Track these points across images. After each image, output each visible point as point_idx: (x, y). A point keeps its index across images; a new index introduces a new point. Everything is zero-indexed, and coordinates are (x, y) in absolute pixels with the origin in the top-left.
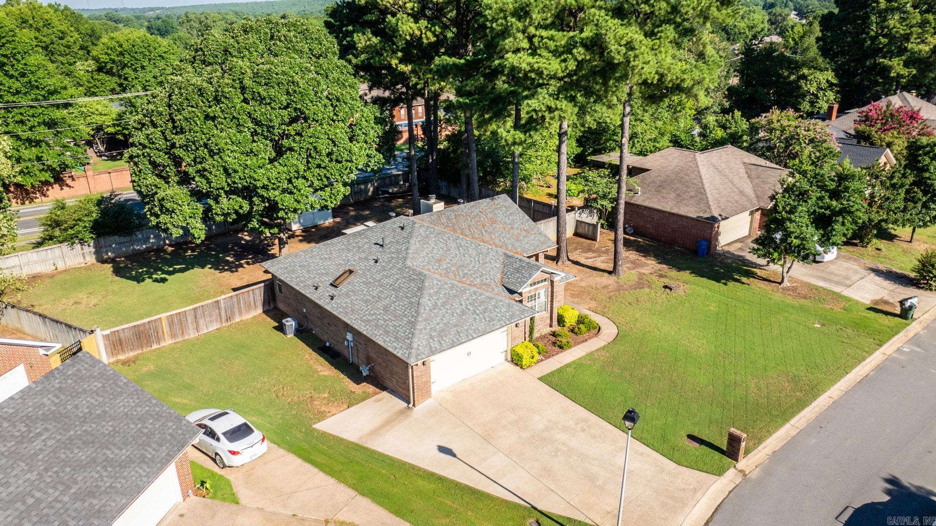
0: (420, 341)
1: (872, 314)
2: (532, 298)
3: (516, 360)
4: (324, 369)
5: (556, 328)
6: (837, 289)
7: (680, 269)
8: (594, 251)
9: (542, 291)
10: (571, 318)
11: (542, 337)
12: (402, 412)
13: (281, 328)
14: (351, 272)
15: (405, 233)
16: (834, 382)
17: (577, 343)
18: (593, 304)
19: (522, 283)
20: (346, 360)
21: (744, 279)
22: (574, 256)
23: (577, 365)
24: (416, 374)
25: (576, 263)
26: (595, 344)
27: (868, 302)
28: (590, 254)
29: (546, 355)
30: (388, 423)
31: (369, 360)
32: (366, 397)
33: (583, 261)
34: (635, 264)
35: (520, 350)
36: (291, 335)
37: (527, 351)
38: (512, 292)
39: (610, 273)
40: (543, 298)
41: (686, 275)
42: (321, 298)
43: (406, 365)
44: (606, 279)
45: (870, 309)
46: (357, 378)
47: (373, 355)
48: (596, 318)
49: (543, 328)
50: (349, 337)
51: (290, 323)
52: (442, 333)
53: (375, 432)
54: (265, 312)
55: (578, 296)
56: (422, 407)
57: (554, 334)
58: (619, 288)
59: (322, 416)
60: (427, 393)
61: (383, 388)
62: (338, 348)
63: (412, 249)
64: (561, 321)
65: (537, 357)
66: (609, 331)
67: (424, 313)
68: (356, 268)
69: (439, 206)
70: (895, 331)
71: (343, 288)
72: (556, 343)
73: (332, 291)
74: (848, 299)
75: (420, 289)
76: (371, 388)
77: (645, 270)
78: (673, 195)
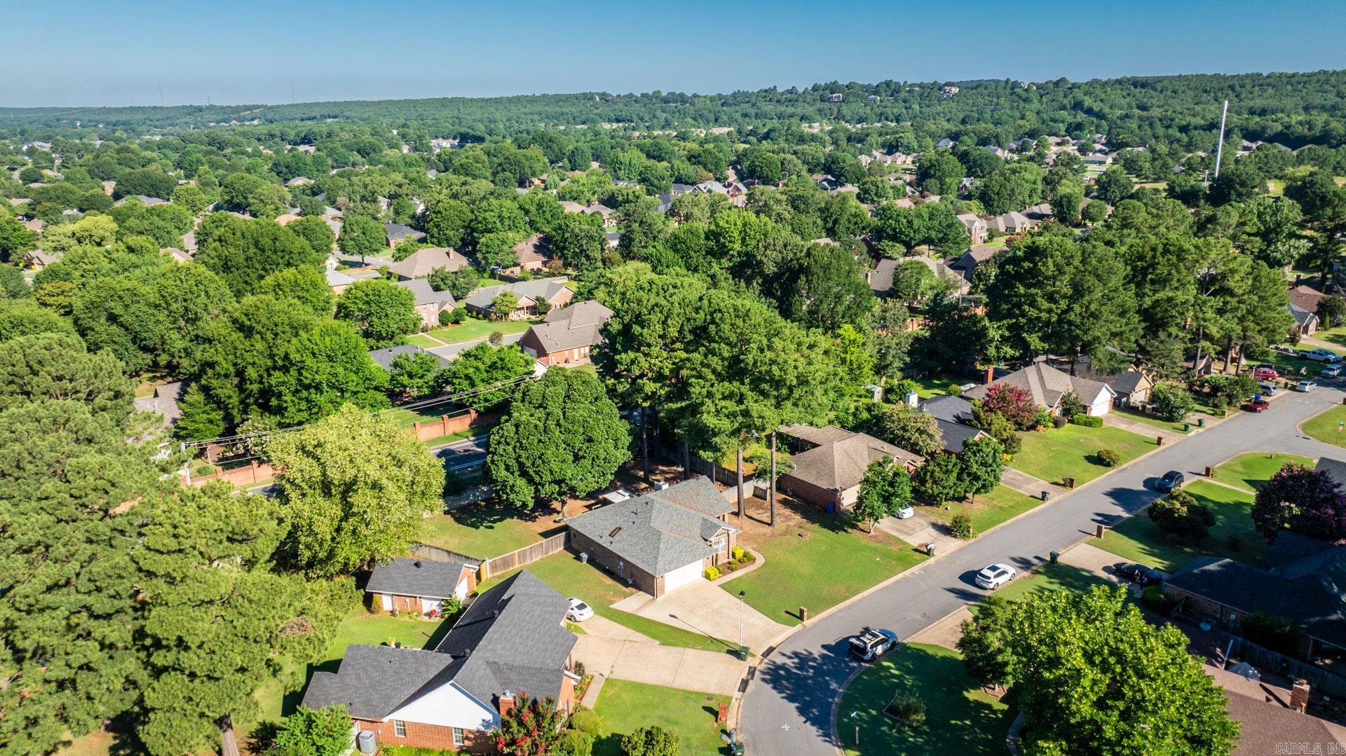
0: (660, 566)
1: (914, 552)
2: (718, 543)
3: (707, 576)
4: (608, 581)
5: (731, 559)
6: (902, 537)
7: (813, 522)
8: (763, 509)
9: (723, 539)
10: (739, 554)
11: (723, 564)
12: (651, 601)
13: (578, 558)
14: (620, 529)
15: (649, 507)
16: (868, 589)
17: (741, 568)
18: (755, 545)
19: (711, 536)
20: (619, 576)
21: (849, 530)
22: (751, 512)
23: (740, 579)
24: (658, 581)
25: (751, 518)
26: (751, 568)
27: (915, 545)
28: (761, 511)
29: (723, 573)
30: (645, 605)
31: (632, 576)
32: (632, 594)
33: (755, 516)
34: (787, 519)
35: (709, 571)
36: (585, 563)
37: (713, 572)
38: (706, 540)
39: (769, 525)
40: (724, 543)
41: (816, 527)
42: (605, 542)
43: (653, 577)
44: (766, 529)
45: (916, 550)
46: (626, 584)
47: (635, 573)
48: (754, 553)
49: (723, 560)
50: (621, 564)
51: (584, 556)
52: (670, 563)
53: (640, 609)
54: (565, 549)
55: (747, 540)
56: (660, 598)
57: (729, 563)
58: (773, 535)
59: (612, 603)
60: (663, 591)
61: (640, 590)
62: (613, 570)
63: (653, 516)
64: (734, 556)
65: (718, 575)
66: (760, 560)
67: (662, 551)
68: (622, 526)
69: (665, 486)
70: (918, 562)
71: (617, 537)
72: (730, 568)
73: (611, 539)
74: (905, 543)
75: (659, 540)
76: (634, 590)
77: (791, 523)
78: (815, 472)
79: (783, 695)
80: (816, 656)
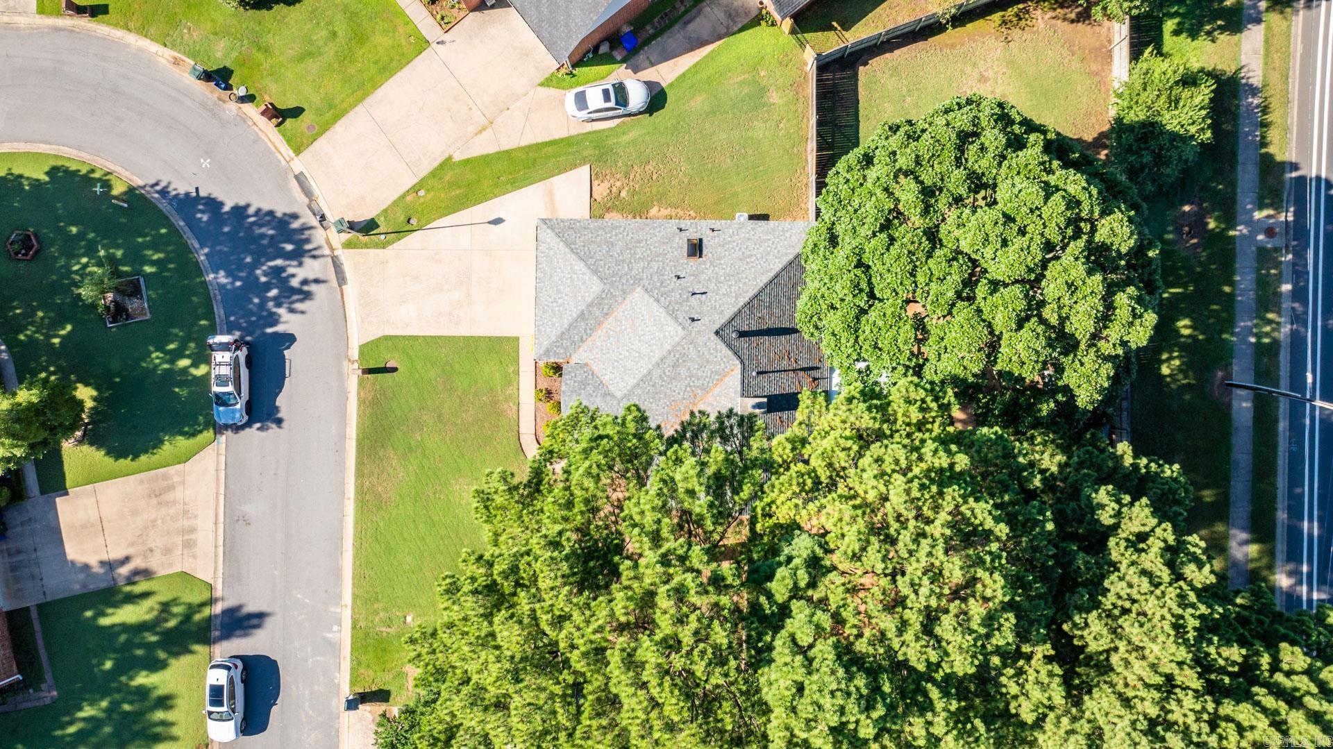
79: (251, 211)
80: (282, 311)
